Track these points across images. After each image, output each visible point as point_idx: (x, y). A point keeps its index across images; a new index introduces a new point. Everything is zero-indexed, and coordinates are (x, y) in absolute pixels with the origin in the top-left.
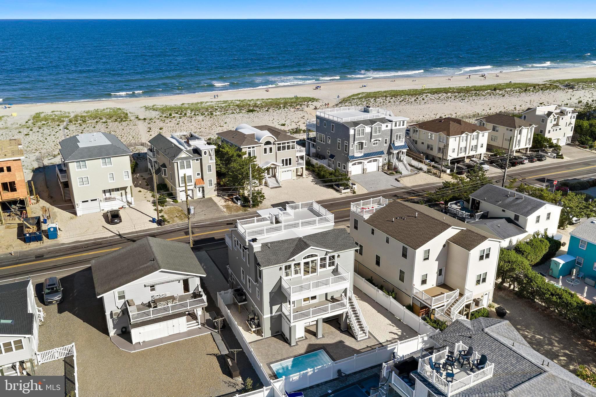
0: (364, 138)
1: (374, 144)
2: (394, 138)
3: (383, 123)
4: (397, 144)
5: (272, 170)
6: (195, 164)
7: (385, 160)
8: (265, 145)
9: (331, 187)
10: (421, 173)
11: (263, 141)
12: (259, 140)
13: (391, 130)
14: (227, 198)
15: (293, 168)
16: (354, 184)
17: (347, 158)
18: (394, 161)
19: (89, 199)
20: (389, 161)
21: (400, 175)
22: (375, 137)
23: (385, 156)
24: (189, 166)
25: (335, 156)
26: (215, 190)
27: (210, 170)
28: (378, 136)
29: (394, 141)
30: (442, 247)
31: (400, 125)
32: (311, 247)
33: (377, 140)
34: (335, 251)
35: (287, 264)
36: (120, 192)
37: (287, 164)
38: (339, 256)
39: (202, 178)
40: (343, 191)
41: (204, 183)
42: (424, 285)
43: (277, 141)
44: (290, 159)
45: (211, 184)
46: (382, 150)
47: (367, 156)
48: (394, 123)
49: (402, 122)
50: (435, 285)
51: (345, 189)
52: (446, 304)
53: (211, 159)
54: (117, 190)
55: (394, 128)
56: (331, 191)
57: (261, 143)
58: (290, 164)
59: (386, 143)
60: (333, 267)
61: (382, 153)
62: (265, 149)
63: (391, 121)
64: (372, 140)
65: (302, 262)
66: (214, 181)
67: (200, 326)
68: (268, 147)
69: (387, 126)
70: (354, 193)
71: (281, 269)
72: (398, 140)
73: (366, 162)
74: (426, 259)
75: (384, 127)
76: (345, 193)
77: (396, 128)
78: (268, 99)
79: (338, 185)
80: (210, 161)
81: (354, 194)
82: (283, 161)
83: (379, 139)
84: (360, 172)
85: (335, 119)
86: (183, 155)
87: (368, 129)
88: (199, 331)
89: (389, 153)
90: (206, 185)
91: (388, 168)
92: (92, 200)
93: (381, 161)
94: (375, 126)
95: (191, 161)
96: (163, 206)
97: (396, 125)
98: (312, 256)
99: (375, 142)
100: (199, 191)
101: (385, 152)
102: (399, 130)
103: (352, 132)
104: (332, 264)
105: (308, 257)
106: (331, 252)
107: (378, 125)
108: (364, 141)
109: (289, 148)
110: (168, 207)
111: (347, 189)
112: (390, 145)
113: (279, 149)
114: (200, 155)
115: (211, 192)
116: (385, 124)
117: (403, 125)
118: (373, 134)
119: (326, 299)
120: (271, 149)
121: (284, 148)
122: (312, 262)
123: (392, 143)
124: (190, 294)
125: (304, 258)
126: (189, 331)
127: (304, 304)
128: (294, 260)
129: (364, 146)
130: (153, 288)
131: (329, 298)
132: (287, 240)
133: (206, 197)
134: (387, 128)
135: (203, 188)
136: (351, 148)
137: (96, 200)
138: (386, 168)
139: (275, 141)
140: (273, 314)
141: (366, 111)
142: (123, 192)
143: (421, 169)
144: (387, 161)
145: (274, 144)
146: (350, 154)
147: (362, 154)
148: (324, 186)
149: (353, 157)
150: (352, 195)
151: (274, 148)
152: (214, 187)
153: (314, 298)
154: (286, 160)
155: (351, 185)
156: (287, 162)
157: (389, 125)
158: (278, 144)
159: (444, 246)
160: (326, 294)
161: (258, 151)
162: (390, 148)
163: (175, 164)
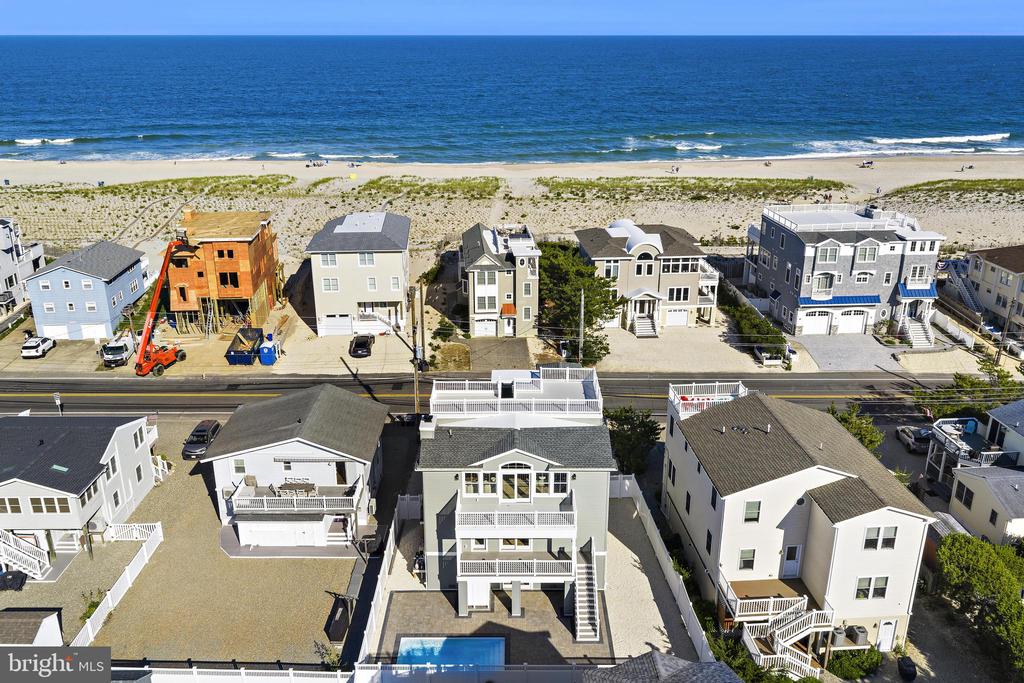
0: (835, 267)
1: (859, 280)
2: (907, 273)
3: (886, 240)
4: (910, 287)
5: (647, 306)
6: (503, 278)
7: (884, 313)
8: (640, 258)
9: (750, 351)
10: (959, 352)
11: (636, 251)
12: (629, 250)
13: (903, 256)
14: (551, 342)
15: (692, 305)
16: (794, 353)
17: (796, 302)
18: (903, 318)
19: (337, 313)
20: (893, 317)
21: (908, 349)
22: (861, 266)
23: (884, 305)
24: (492, 281)
25: (780, 294)
26: (534, 327)
27: (528, 291)
28: (869, 266)
29: (905, 279)
30: (793, 503)
31: (922, 249)
32: (516, 450)
33: (866, 274)
34: (565, 467)
35: (471, 471)
36: (388, 308)
37: (678, 299)
38: (574, 477)
39: (515, 304)
40: (766, 362)
41: (515, 312)
42: (747, 572)
43: (662, 255)
44: (686, 290)
45: (527, 315)
46: (876, 294)
47: (838, 301)
48: (909, 244)
49: (928, 244)
50: (776, 576)
51: (770, 358)
52: (771, 619)
53: (533, 273)
54: (384, 304)
55: (908, 252)
56: (747, 358)
57: (630, 256)
58: (685, 298)
59: (888, 281)
60: (564, 495)
61: (876, 299)
62: (639, 268)
63: (902, 239)
64: (855, 272)
65: (500, 473)
66: (535, 311)
67: (349, 543)
68: (645, 263)
69: (892, 248)
70: (787, 369)
71: (457, 477)
72: (917, 277)
73: (837, 313)
74: (752, 519)
75: (884, 249)
76: (770, 366)
77: (913, 253)
78: (749, 180)
79: (761, 350)
80: (530, 277)
81: (788, 372)
82: (672, 291)
83: (871, 272)
84: (823, 330)
85: (788, 225)
86: (484, 261)
87: (846, 250)
88: (344, 551)
89: (894, 301)
90: (520, 315)
91: (888, 332)
92: (341, 316)
93: (873, 314)
94: (862, 245)
95: (497, 273)
96: (444, 341)
97: (913, 249)
98: (520, 466)
99: (862, 276)
100: (509, 324)
101: (885, 298)
102: (921, 258)
103: (809, 252)
104: (562, 489)
105: (512, 466)
106: (556, 467)
107: (870, 243)
108: (835, 273)
109: (685, 268)
110: (452, 343)
111: (776, 358)
112: (896, 286)
113: (666, 268)
114: (514, 263)
115: (527, 329)
116: (888, 245)
117: (931, 249)
118: (857, 261)
119: (550, 551)
120: (650, 267)
121: (676, 268)
122: (521, 476)
123: (902, 282)
124: (345, 488)
125: (503, 467)
126: (329, 547)
127: (502, 548)
128: (481, 466)
129: (836, 282)
130: (288, 464)
131: (555, 550)
132: (489, 429)
133: (518, 336)
134: (892, 252)
135: (515, 320)
136: (805, 283)
137: (347, 316)
138: (884, 330)
139: (660, 254)
140: (444, 553)
141: (868, 215)
142: (393, 309)
143: (960, 343)
144: (887, 317)
145: (656, 259)
146: (803, 295)
147: (830, 297)
148: (736, 348)
149: (808, 300)
150: (784, 371)
151: (656, 266)
152: (532, 320)
153: (525, 542)
154: (679, 291)
155: (787, 353)
156: (680, 294)
157: (899, 246)
158: (665, 260)
159: (800, 502)
160: (550, 541)
161: (625, 269)
162: (896, 291)
163: (471, 275)
